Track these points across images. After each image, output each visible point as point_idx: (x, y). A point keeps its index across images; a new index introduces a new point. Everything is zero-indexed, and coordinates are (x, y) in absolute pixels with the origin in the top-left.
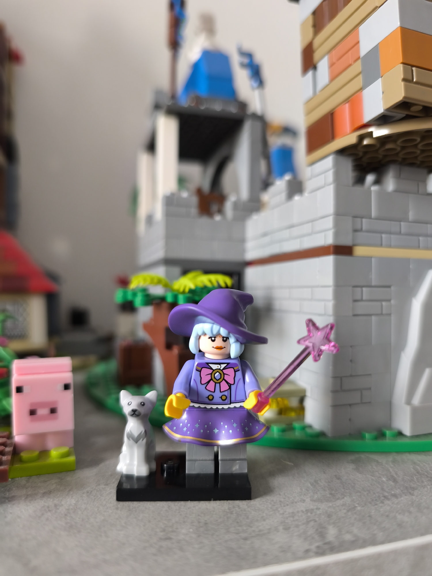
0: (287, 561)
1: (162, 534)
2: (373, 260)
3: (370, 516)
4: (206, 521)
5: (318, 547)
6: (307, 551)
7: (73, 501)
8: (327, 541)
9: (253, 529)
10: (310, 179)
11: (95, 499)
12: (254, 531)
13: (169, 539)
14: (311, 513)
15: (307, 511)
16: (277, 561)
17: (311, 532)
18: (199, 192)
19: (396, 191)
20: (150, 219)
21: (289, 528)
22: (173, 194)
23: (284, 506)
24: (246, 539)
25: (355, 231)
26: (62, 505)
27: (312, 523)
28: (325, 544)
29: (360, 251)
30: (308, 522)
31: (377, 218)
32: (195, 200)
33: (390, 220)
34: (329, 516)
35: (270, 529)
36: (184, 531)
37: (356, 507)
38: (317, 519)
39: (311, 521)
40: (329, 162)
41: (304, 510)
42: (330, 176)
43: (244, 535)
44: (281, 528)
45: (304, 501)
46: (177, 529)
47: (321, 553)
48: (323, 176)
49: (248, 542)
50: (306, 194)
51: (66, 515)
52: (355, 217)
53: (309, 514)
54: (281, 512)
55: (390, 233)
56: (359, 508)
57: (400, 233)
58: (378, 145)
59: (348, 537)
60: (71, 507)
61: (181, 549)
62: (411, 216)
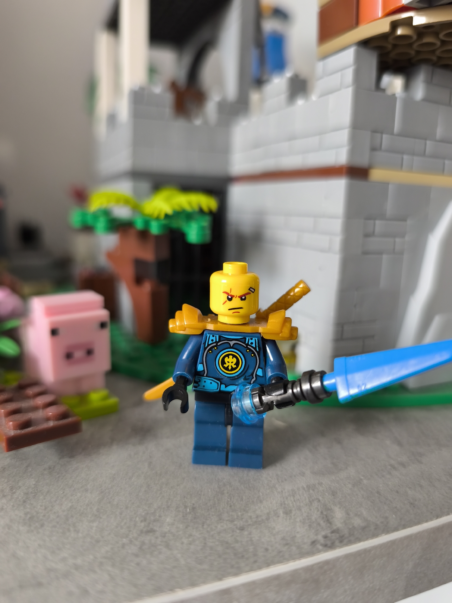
0: (292, 558)
1: (143, 524)
2: (391, 187)
3: (378, 492)
4: (194, 504)
5: (325, 537)
6: (314, 543)
7: (32, 482)
8: (335, 528)
9: (249, 514)
10: (321, 78)
11: (59, 477)
12: (251, 517)
13: (152, 531)
14: (313, 490)
15: (308, 487)
16: (281, 559)
17: (315, 515)
18: (174, 86)
19: (425, 100)
20: (112, 118)
21: (291, 511)
22: (142, 89)
23: (282, 481)
24: (242, 529)
25: (374, 149)
26: (20, 487)
27: (315, 504)
28: (333, 532)
29: (377, 174)
30: (311, 502)
31: (400, 135)
32: (169, 98)
33: (415, 137)
34: (334, 494)
35: (268, 514)
36: (168, 520)
37: (361, 479)
38: (321, 498)
39: (313, 500)
40: (349, 55)
41: (305, 486)
42: (349, 75)
43: (239, 523)
44: (281, 512)
45: (303, 474)
46: (160, 516)
47: (329, 546)
48: (339, 74)
49: (246, 533)
50: (314, 97)
51: (24, 502)
52: (374, 131)
53: (311, 491)
54: (279, 490)
55: (413, 154)
56: (365, 482)
57: (424, 154)
58: (415, 37)
59: (357, 522)
60: (30, 490)
61: (167, 546)
62: (439, 132)
